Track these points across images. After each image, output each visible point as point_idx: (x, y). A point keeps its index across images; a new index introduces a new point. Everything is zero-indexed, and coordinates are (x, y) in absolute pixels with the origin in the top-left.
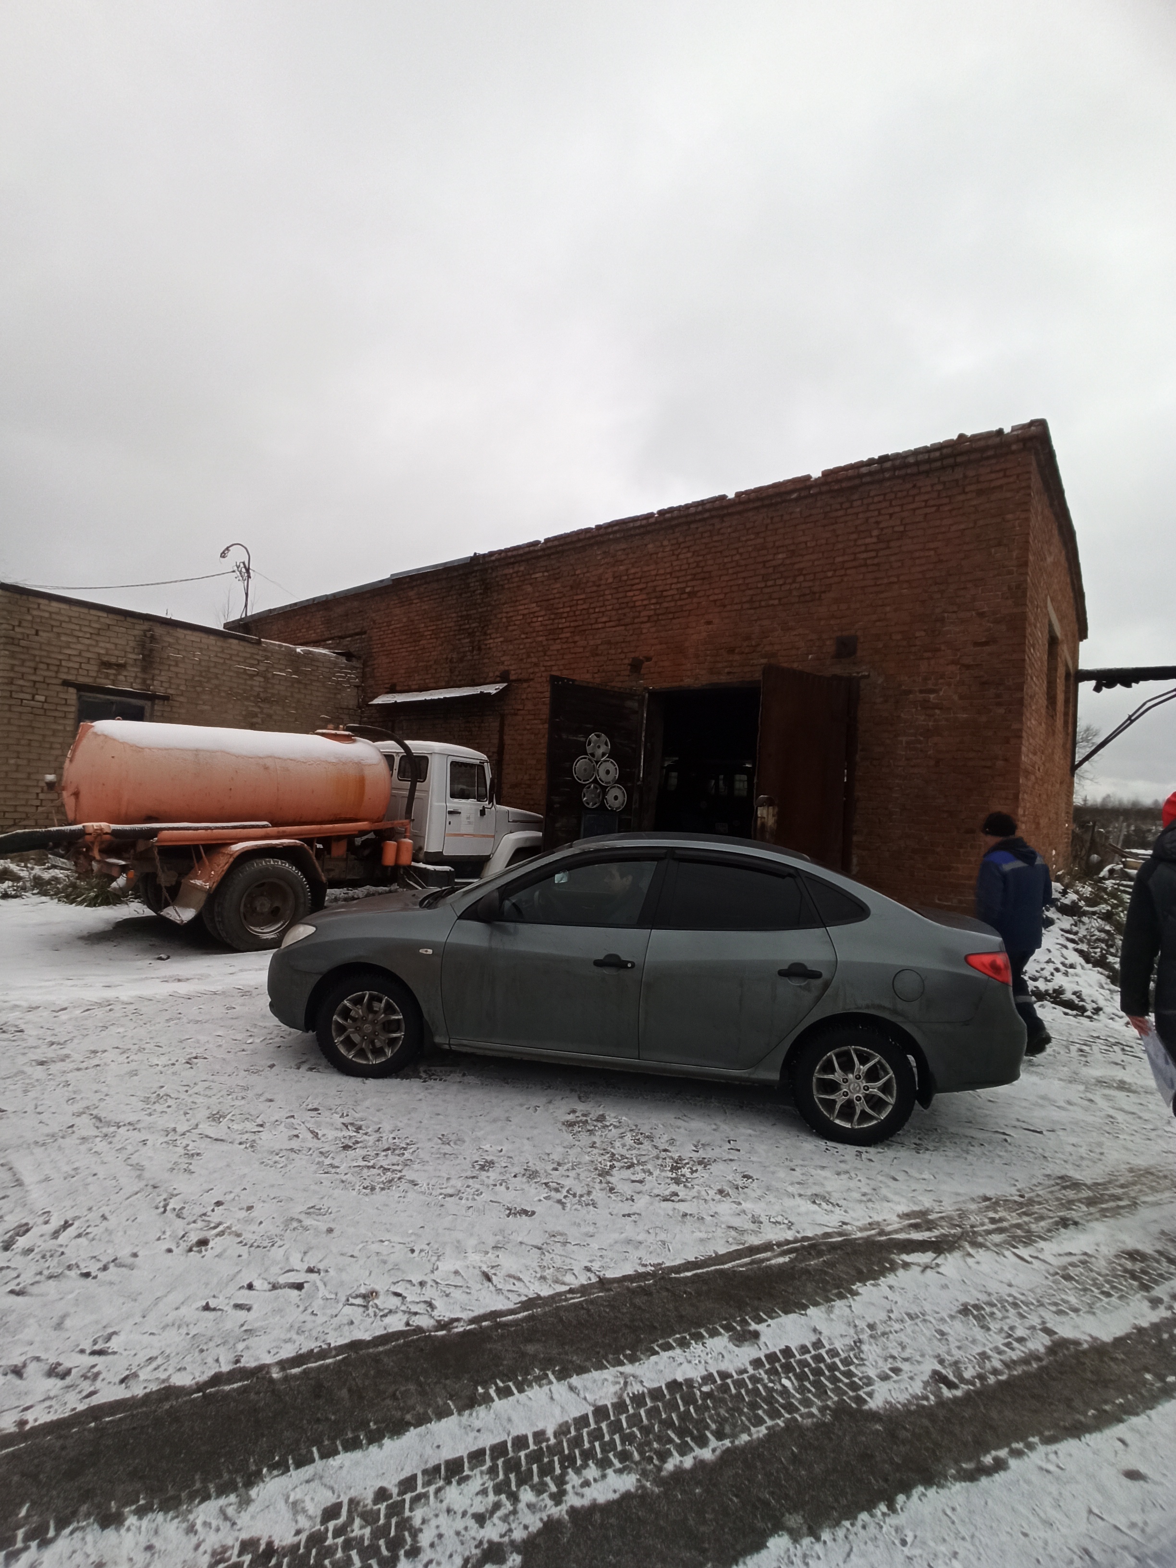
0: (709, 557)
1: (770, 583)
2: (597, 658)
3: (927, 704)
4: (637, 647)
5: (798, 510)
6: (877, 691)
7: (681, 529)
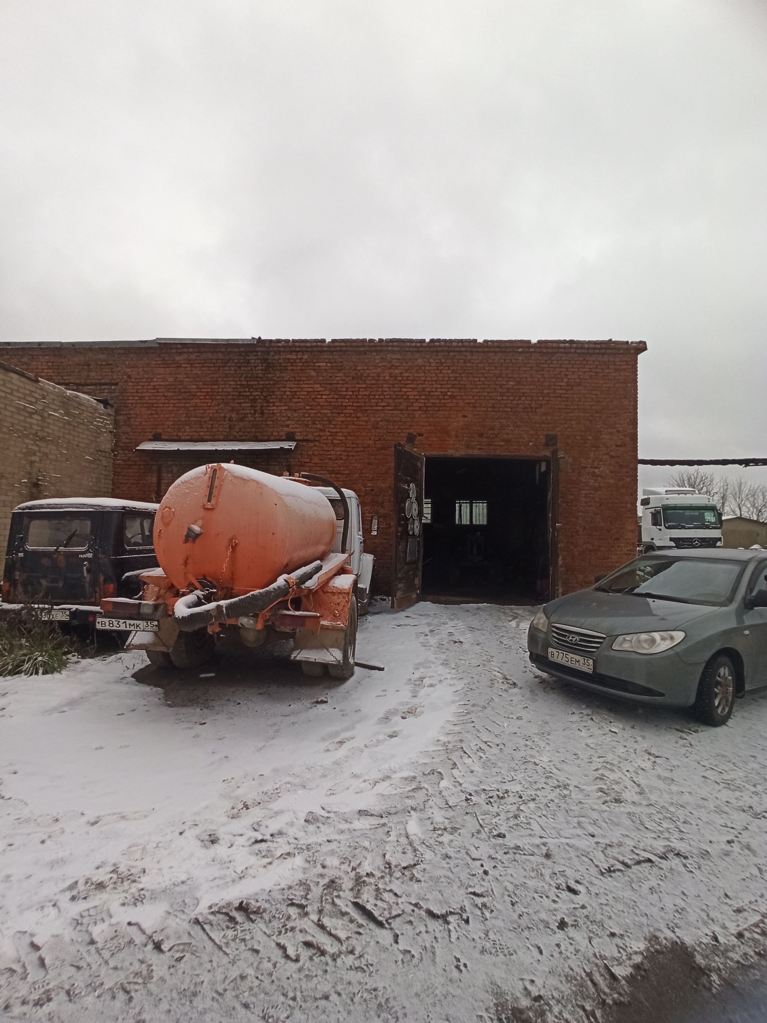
0: (464, 375)
1: (505, 398)
2: (378, 431)
3: (594, 474)
4: (411, 426)
5: (521, 358)
6: (569, 466)
7: (443, 354)
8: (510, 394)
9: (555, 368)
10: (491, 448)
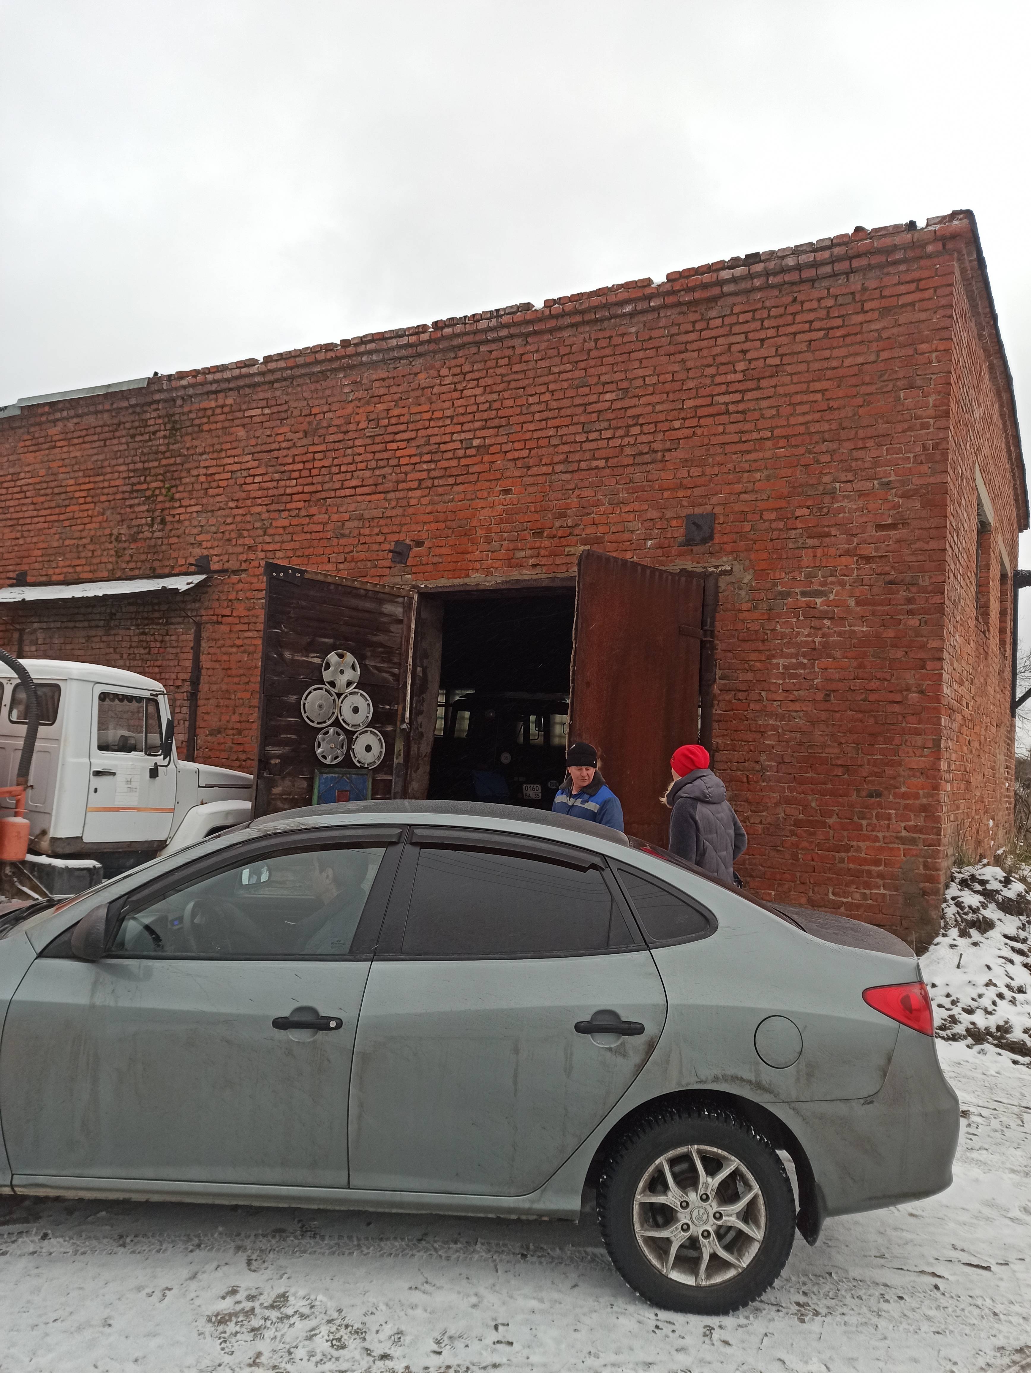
0: (506, 395)
1: (592, 436)
2: (343, 541)
3: (812, 612)
4: (401, 525)
5: (633, 330)
6: (743, 593)
7: (466, 352)
8: (606, 424)
9: (716, 338)
10: (558, 560)
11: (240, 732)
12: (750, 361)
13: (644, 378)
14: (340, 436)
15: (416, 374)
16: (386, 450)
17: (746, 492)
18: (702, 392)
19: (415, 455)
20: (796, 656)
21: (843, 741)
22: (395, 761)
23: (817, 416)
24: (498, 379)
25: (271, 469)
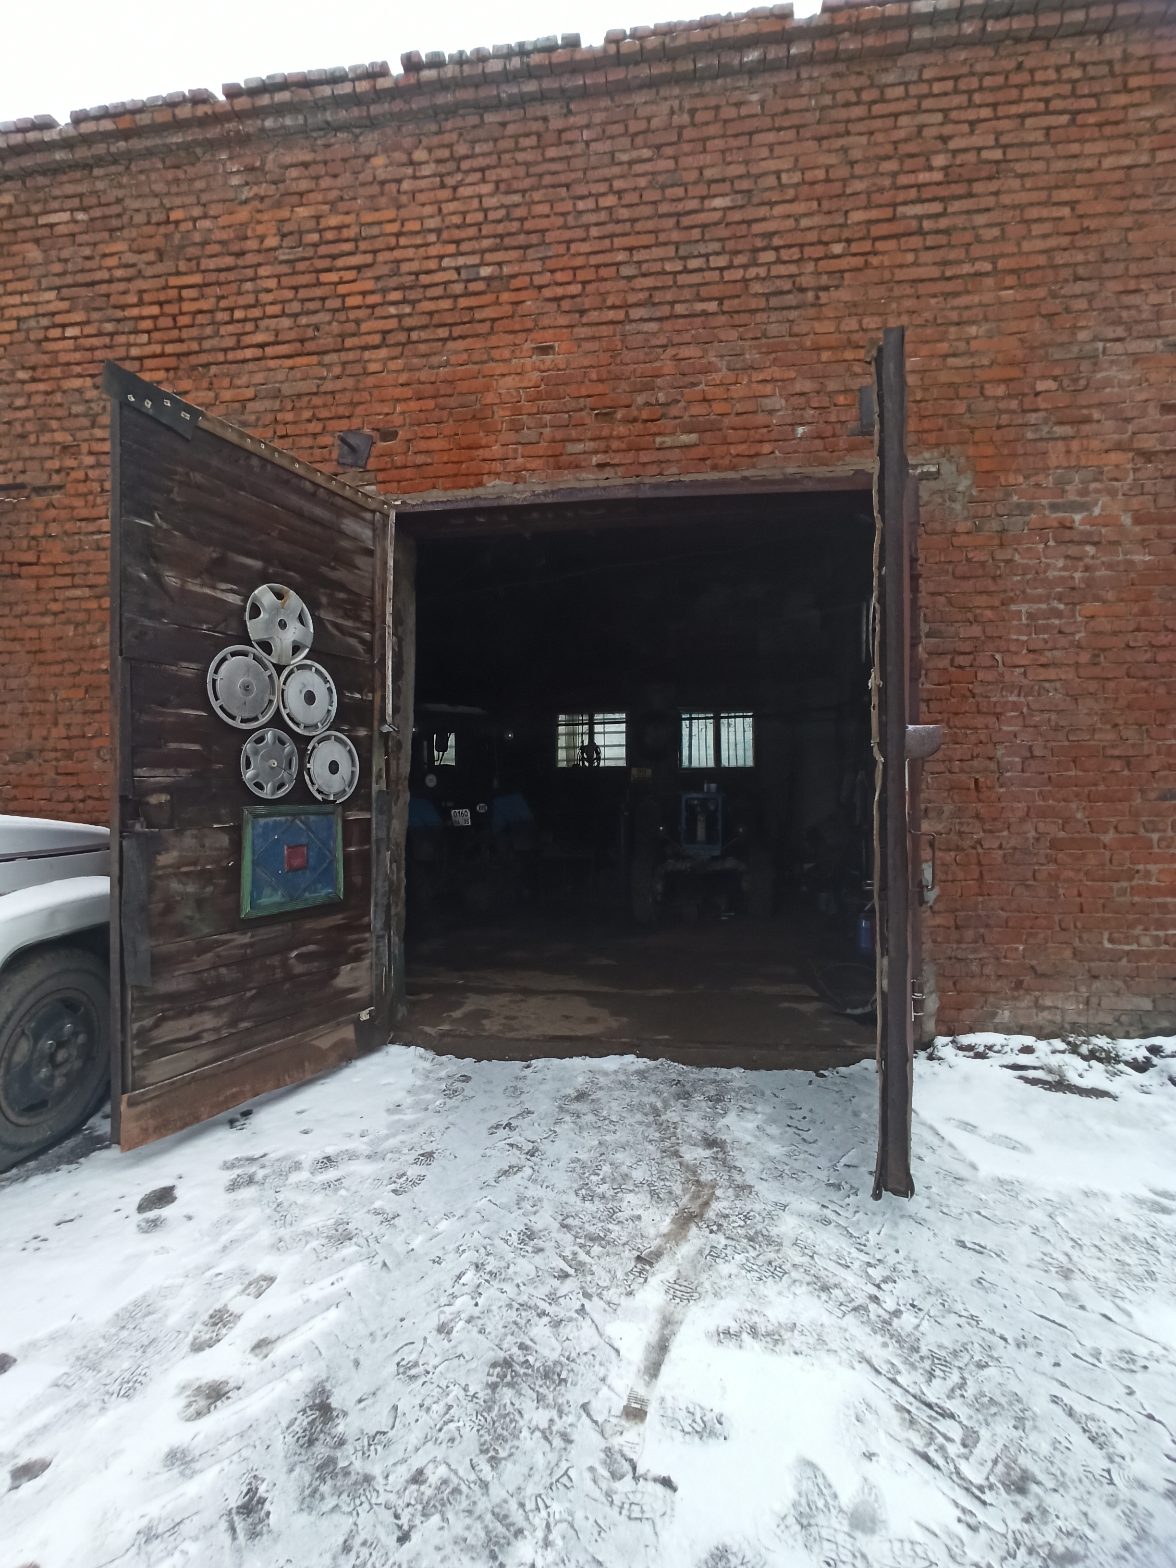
0: (537, 196)
1: (693, 264)
3: (1067, 535)
4: (354, 404)
5: (755, 98)
6: (958, 507)
7: (459, 122)
8: (716, 246)
9: (896, 115)
10: (644, 457)
11: (69, 755)
12: (955, 152)
13: (778, 174)
14: (229, 261)
15: (368, 158)
16: (319, 284)
17: (955, 355)
18: (877, 198)
19: (372, 292)
20: (1047, 598)
21: (1120, 721)
22: (375, 788)
23: (1065, 241)
24: (521, 171)
25: (96, 315)
